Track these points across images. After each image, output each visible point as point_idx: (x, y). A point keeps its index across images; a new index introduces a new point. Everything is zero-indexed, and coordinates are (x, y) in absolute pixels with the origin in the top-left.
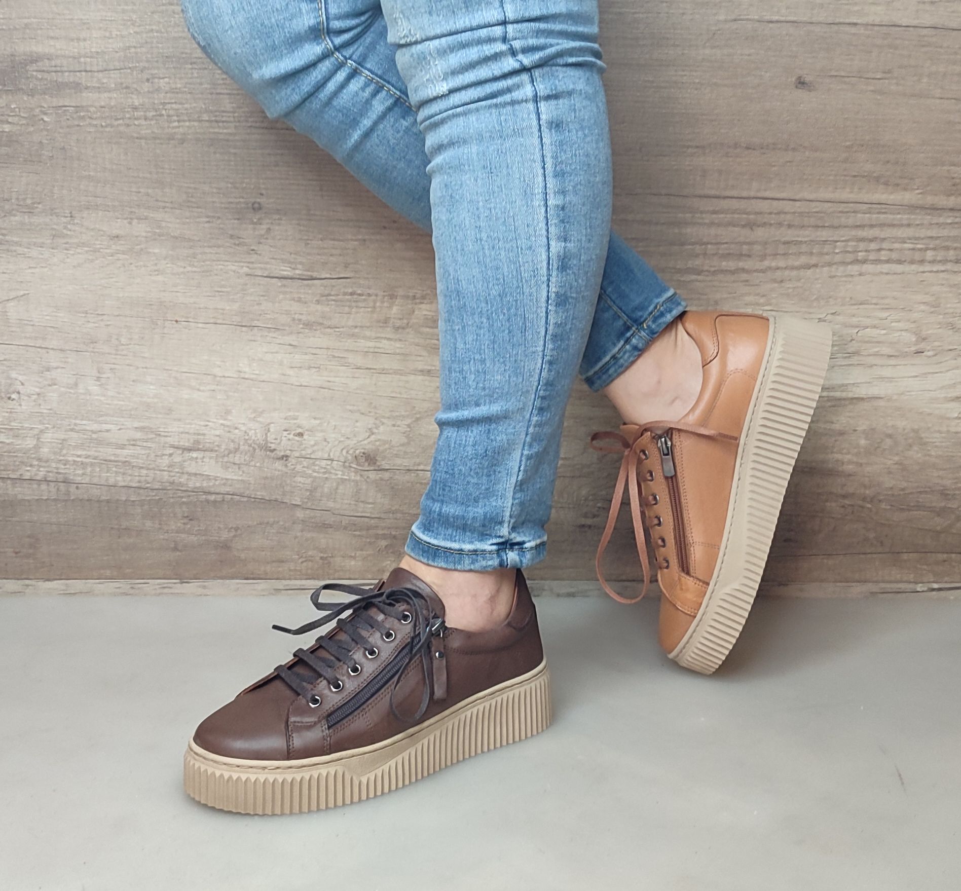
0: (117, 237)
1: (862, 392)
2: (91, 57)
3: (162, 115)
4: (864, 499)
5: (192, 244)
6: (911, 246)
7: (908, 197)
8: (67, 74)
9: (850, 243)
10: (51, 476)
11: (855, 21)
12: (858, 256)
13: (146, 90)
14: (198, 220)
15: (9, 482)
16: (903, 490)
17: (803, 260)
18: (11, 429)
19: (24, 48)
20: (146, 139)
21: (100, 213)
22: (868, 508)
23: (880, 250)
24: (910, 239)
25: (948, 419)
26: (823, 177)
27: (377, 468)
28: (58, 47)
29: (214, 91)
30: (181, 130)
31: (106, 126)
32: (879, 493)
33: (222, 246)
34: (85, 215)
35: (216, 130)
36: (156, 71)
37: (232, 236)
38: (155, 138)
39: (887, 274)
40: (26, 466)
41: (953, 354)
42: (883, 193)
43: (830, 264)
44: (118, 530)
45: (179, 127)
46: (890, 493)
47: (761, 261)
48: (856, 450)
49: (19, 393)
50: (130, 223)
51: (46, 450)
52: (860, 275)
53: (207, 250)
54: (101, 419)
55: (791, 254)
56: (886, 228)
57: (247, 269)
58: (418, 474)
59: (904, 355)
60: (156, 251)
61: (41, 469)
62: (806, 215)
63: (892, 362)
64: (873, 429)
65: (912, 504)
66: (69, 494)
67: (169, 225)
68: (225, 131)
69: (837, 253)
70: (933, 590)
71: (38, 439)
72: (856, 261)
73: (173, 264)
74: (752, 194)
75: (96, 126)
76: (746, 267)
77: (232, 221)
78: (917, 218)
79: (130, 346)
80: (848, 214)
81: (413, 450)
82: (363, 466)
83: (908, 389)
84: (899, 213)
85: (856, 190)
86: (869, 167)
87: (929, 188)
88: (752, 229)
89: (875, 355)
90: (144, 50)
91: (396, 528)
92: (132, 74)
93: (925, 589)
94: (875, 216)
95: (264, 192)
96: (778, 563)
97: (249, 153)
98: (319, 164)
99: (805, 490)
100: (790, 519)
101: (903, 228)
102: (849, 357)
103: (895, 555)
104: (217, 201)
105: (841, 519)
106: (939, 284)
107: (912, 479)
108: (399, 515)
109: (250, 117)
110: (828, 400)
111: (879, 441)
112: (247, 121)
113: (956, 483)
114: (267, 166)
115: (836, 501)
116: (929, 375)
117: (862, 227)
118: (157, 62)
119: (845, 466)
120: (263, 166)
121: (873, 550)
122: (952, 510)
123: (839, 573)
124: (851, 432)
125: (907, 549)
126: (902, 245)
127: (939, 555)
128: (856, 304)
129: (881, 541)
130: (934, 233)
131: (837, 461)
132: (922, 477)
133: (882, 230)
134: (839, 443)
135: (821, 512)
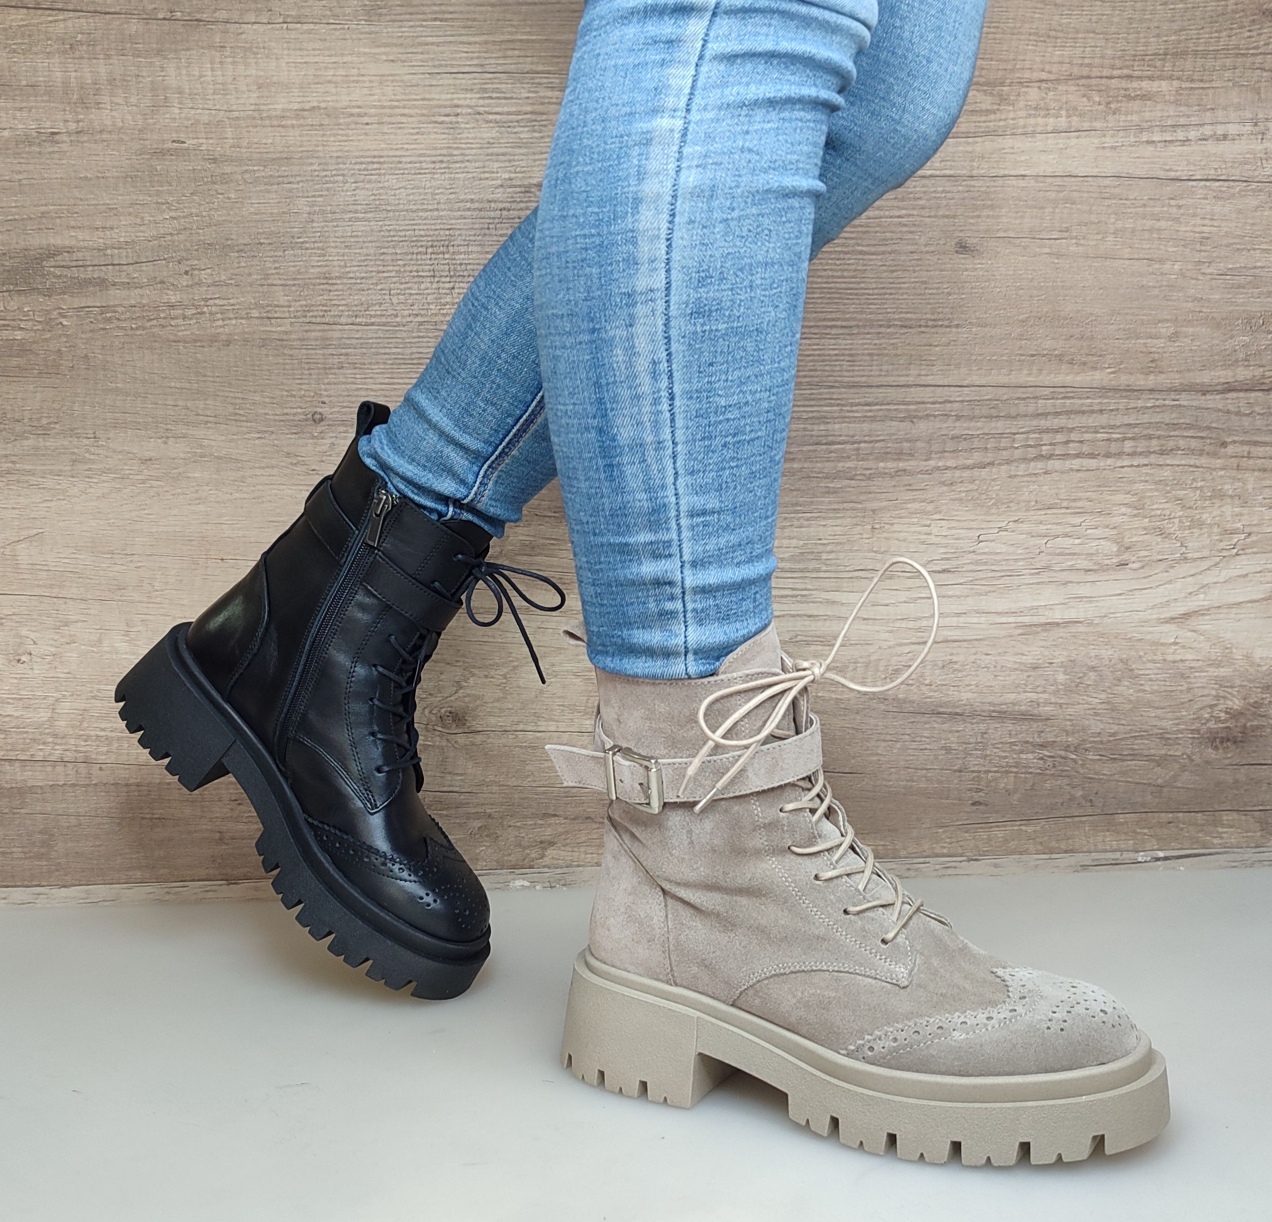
0: (150, 460)
1: (1056, 615)
2: (120, 248)
3: (204, 313)
4: (1067, 748)
5: (239, 465)
6: (1106, 436)
7: (1098, 377)
8: (90, 268)
9: (1031, 436)
10: (69, 756)
11: (1023, 173)
12: (1041, 451)
13: (185, 284)
14: (247, 436)
15: (17, 764)
16: (1113, 735)
17: (977, 457)
18: (20, 699)
19: (39, 240)
21: (130, 432)
22: (1072, 759)
23: (1067, 442)
24: (1103, 428)
25: (1162, 644)
26: (994, 358)
27: (466, 731)
28: (80, 237)
29: (263, 282)
30: (226, 330)
31: (137, 329)
32: (1084, 741)
33: (277, 467)
34: (111, 435)
35: (267, 329)
36: (196, 262)
37: (288, 455)
38: (195, 341)
39: (1078, 471)
40: (39, 744)
41: (1163, 565)
42: (1067, 374)
43: (1008, 462)
44: (151, 819)
45: (223, 326)
46: (1098, 739)
47: (926, 460)
48: (1053, 688)
49: (30, 654)
50: (165, 443)
51: (62, 723)
52: (1046, 473)
53: (258, 472)
55: (961, 451)
56: (1073, 416)
58: (517, 736)
59: (1104, 569)
60: (196, 475)
61: (57, 747)
62: (977, 403)
63: (1091, 577)
64: (1073, 661)
65: (1126, 753)
66: (89, 778)
67: (213, 443)
68: (279, 329)
69: (1017, 448)
70: (1158, 859)
71: (54, 709)
72: (1040, 457)
73: (217, 490)
74: (911, 380)
75: (124, 329)
76: (909, 468)
77: (289, 436)
78: (1111, 402)
79: (165, 592)
80: (1028, 401)
81: (510, 706)
82: (449, 728)
83: (1112, 611)
84: (1088, 398)
85: (1035, 371)
86: (1048, 344)
87: (1122, 366)
88: (912, 422)
89: (1071, 569)
90: (182, 237)
91: (492, 804)
92: (167, 267)
93: (1149, 859)
94: (1059, 401)
95: (324, 399)
96: (966, 832)
97: (307, 354)
98: (392, 364)
99: (994, 739)
100: (978, 777)
101: (1094, 415)
102: (1038, 573)
103: (1108, 817)
104: (270, 412)
105: (1040, 774)
106: (1142, 481)
107: (1124, 722)
108: (495, 788)
109: (308, 311)
110: (1015, 627)
111: (1081, 675)
112: (305, 316)
113: (1178, 724)
114: (330, 368)
115: (1033, 752)
116: (1137, 593)
117: (1045, 415)
118: (197, 250)
119: (1041, 708)
120: (325, 368)
121: (1081, 811)
122: (1175, 759)
123: (1041, 843)
124: (1047, 665)
125: (1125, 808)
126: (1094, 435)
127: (1163, 815)
128: (1043, 509)
129: (1091, 801)
130: (1132, 419)
131: (1032, 701)
132: (1136, 719)
133: (1069, 419)
134: (1031, 679)
135: (1015, 767)
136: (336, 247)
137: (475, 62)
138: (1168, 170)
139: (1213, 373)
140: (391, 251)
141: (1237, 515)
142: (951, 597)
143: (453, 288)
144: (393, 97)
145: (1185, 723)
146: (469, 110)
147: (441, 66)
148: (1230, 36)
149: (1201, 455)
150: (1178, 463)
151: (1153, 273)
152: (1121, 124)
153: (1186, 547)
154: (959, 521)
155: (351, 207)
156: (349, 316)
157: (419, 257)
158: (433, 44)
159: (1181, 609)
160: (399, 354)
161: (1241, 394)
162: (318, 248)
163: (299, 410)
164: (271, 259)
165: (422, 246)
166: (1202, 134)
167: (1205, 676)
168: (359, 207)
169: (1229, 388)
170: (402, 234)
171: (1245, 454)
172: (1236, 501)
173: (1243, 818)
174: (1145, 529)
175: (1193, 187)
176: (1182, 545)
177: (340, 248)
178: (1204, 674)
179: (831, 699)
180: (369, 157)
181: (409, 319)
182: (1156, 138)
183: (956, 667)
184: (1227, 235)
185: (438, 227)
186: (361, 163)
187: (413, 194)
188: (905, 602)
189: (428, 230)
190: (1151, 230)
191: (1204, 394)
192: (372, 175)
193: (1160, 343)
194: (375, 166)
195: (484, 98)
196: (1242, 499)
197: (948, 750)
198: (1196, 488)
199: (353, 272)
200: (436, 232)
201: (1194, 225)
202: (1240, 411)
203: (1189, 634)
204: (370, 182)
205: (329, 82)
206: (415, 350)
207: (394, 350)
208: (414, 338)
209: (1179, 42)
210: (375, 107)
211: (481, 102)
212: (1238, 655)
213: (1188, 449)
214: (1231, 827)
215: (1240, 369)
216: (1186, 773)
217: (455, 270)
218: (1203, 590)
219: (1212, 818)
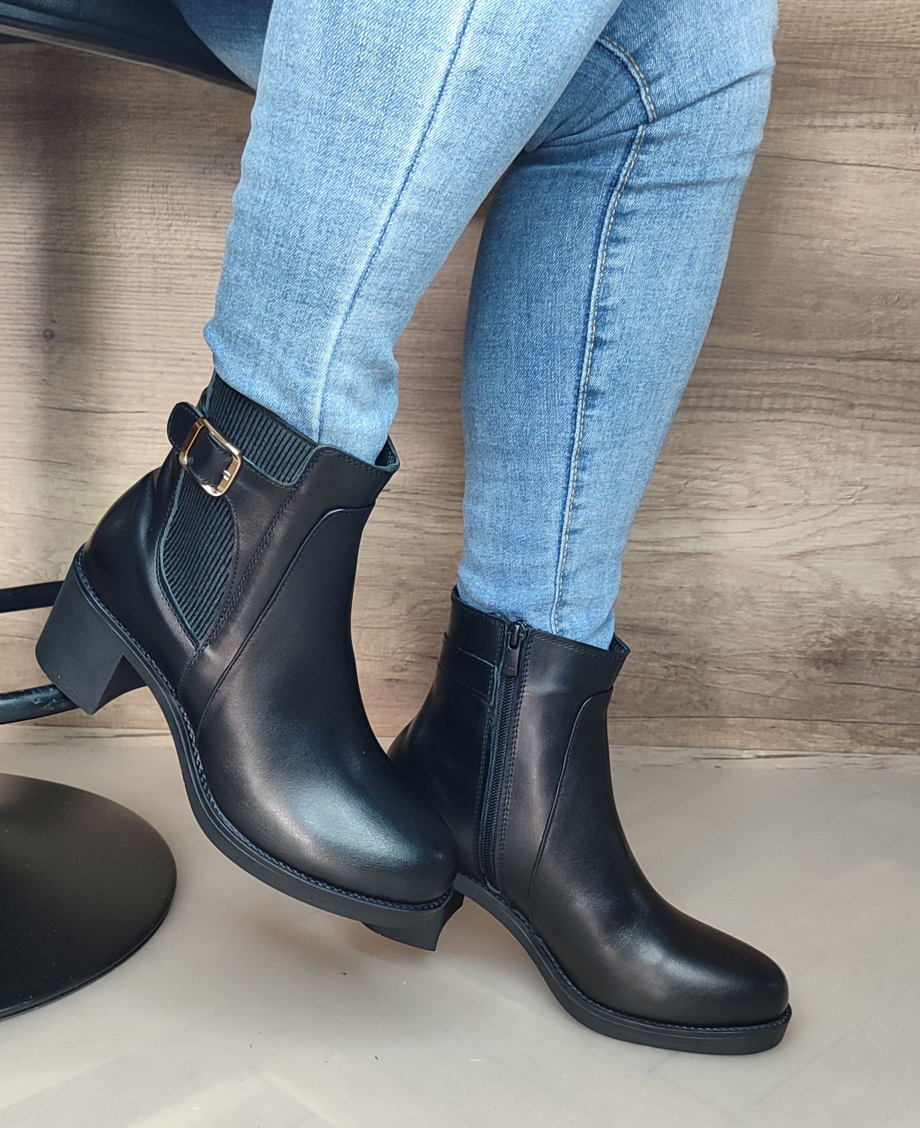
1: (689, 546)
4: (689, 660)
6: (747, 392)
7: (745, 340)
12: (688, 402)
16: (730, 651)
22: (692, 669)
24: (746, 385)
25: (782, 578)
32: (704, 654)
33: (12, 375)
37: (22, 366)
39: (720, 422)
41: (789, 508)
42: (717, 335)
46: (717, 654)
48: (681, 608)
52: (690, 422)
56: (719, 373)
57: (38, 400)
59: (737, 509)
63: (723, 516)
64: (701, 587)
65: (740, 667)
68: (15, 253)
70: (759, 757)
72: (686, 408)
77: (23, 349)
78: (754, 363)
83: (738, 546)
84: (734, 358)
87: (767, 331)
89: (706, 508)
93: (751, 756)
94: (707, 359)
95: (57, 319)
101: (739, 373)
102: (676, 510)
103: (720, 719)
104: (7, 327)
105: (663, 680)
106: (775, 435)
107: (740, 641)
111: (706, 599)
112: (39, 243)
113: (787, 646)
114: (60, 291)
115: (659, 661)
116: (763, 531)
119: (669, 625)
121: (697, 713)
122: (782, 674)
124: (677, 589)
125: (734, 713)
126: (737, 391)
127: (768, 721)
128: (685, 453)
129: (706, 705)
130: (771, 379)
131: (661, 619)
132: (752, 639)
133: (715, 375)
134: (663, 600)
135: (642, 672)
136: (67, 182)
138: (825, 154)
139: (848, 342)
140: (114, 187)
141: (857, 469)
143: (171, 225)
145: (794, 645)
148: (895, 30)
149: (830, 414)
150: (809, 420)
151: (802, 249)
152: (786, 108)
153: (809, 494)
156: (75, 244)
157: (141, 195)
159: (799, 548)
161: (872, 363)
162: (52, 182)
165: (144, 185)
166: (860, 121)
167: (814, 607)
169: (862, 356)
171: (870, 416)
172: (858, 457)
173: (837, 727)
174: (775, 476)
175: (846, 170)
176: (806, 493)
177: (71, 183)
178: (814, 605)
181: (129, 250)
182: (818, 123)
184: (873, 217)
185: (158, 169)
189: (149, 171)
190: (805, 209)
191: (838, 361)
193: (804, 312)
196: (863, 456)
198: (824, 443)
199: (81, 205)
200: (157, 173)
202: (869, 378)
203: (805, 570)
206: (135, 279)
207: (115, 277)
208: (135, 268)
209: (847, 32)
212: (845, 590)
213: (819, 409)
214: (825, 734)
215: (873, 340)
216: (791, 687)
217: (173, 209)
218: (821, 533)
219: (809, 726)
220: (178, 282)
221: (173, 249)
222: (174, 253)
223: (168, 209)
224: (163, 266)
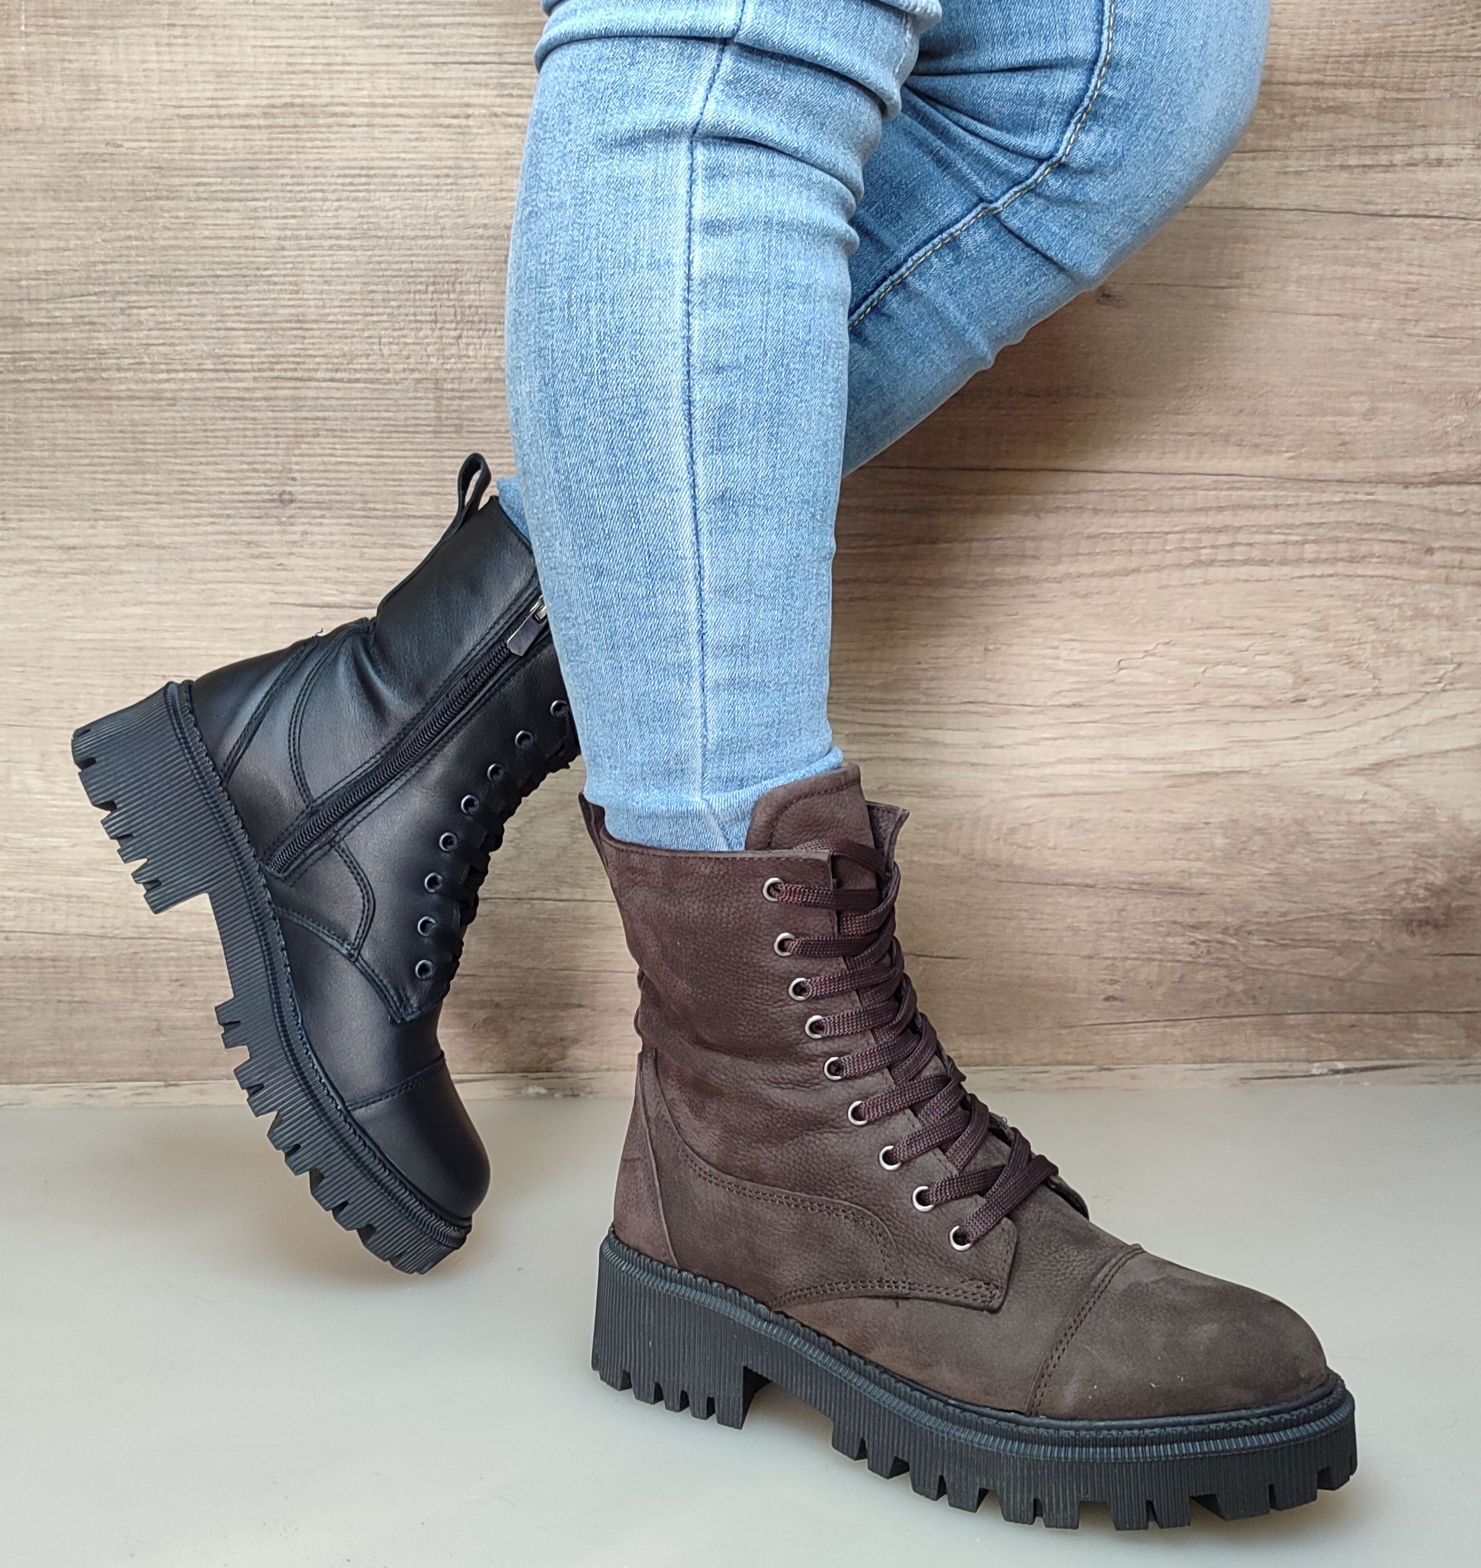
0: (74, 548)
1: (1215, 763)
2: (38, 279)
4: (1225, 931)
6: (1281, 538)
7: (1274, 464)
9: (1188, 536)
12: (1200, 555)
13: (119, 326)
14: (196, 521)
16: (1284, 914)
17: (1118, 562)
20: (119, 398)
22: (1232, 944)
23: (1233, 545)
24: (1279, 528)
25: (1349, 802)
26: (1143, 437)
29: (221, 325)
30: (173, 386)
31: (59, 381)
32: (1247, 921)
33: (234, 559)
35: (224, 384)
36: (135, 298)
37: (249, 545)
38: (132, 398)
39: (1246, 581)
41: (1352, 701)
42: (1235, 459)
43: (1158, 568)
44: (70, 1003)
45: (167, 381)
46: (1264, 920)
47: (1054, 565)
48: (1209, 854)
50: (93, 527)
52: (1205, 583)
53: (210, 565)
54: (44, 830)
55: (1098, 554)
56: (1240, 512)
57: (272, 594)
58: (533, 905)
59: (1276, 705)
60: (131, 568)
62: (1119, 494)
63: (1260, 715)
64: (1235, 821)
65: (1299, 938)
68: (239, 385)
69: (1169, 551)
70: (1337, 1072)
72: (1198, 563)
74: (1037, 464)
75: (43, 381)
76: (1033, 574)
77: (250, 521)
78: (1289, 495)
80: (1183, 492)
81: (525, 868)
83: (1285, 758)
84: (1260, 489)
85: (1194, 455)
86: (1212, 420)
87: (1304, 450)
88: (1038, 516)
89: (1233, 705)
90: (116, 267)
91: (501, 991)
93: (1325, 1071)
94: (1224, 493)
95: (295, 475)
96: (1097, 1034)
97: (274, 418)
98: (381, 432)
99: (1134, 918)
100: (1113, 965)
101: (1268, 511)
102: (1193, 710)
103: (1276, 1018)
104: (226, 490)
105: (1190, 962)
106: (1327, 596)
107: (1297, 899)
108: (505, 971)
109: (276, 363)
110: (1164, 778)
111: (1245, 839)
112: (272, 370)
114: (302, 436)
115: (1183, 935)
116: (1317, 736)
117: (1205, 510)
118: (136, 283)
119: (1193, 880)
120: (296, 436)
121: (1242, 1011)
122: (1360, 946)
123: (1190, 1050)
124: (1202, 826)
125: (1297, 1007)
126: (1267, 536)
127: (1344, 1016)
128: (1201, 629)
129: (1254, 997)
130: (1314, 517)
131: (1182, 871)
132: (1313, 895)
133: (1235, 515)
134: (1182, 842)
135: (1159, 953)
136: (313, 282)
137: (492, 49)
138: (1367, 203)
139: (1417, 461)
140: (380, 288)
142: (1082, 738)
143: (460, 337)
144: (387, 93)
145: (1374, 901)
146: (483, 111)
147: (447, 54)
148: (1447, 34)
149: (1400, 563)
150: (1371, 573)
151: (1344, 333)
152: (1309, 143)
153: (1380, 679)
154: (1094, 642)
155: (331, 232)
156: (327, 370)
157: (417, 296)
158: (438, 25)
159: (1371, 758)
160: (389, 419)
161: (1453, 488)
162: (290, 283)
163: (263, 489)
164: (230, 296)
165: (421, 283)
166: (1411, 157)
167: (1400, 844)
168: (342, 233)
169: (1438, 480)
170: (397, 266)
171: (1456, 563)
172: (1444, 622)
173: (1444, 1021)
175: (1397, 224)
176: (1375, 678)
177: (318, 284)
178: (1398, 840)
179: (929, 864)
180: (355, 168)
181: (403, 375)
182: (1353, 162)
183: (1087, 826)
184: (1439, 286)
185: (442, 259)
186: (346, 176)
187: (411, 216)
188: (1024, 744)
189: (429, 262)
190: (1343, 279)
191: (1406, 487)
192: (359, 191)
193: (1353, 421)
194: (363, 180)
195: (501, 96)
196: (1451, 620)
197: (1075, 930)
198: (1395, 606)
199: (334, 314)
200: (440, 266)
201: (1398, 273)
202: (1451, 509)
203: (1382, 790)
204: (356, 199)
205: (307, 72)
206: (410, 414)
207: (384, 414)
208: (410, 399)
209: (1384, 40)
210: (364, 105)
211: (499, 100)
212: (1442, 817)
213: (1385, 555)
214: (1430, 1032)
215: (1452, 456)
216: (1374, 964)
217: (463, 314)
218: (1399, 734)
219: (1406, 1021)
220: (471, 416)
221: (463, 370)
222: (464, 375)
223: (455, 315)
224: (450, 394)
